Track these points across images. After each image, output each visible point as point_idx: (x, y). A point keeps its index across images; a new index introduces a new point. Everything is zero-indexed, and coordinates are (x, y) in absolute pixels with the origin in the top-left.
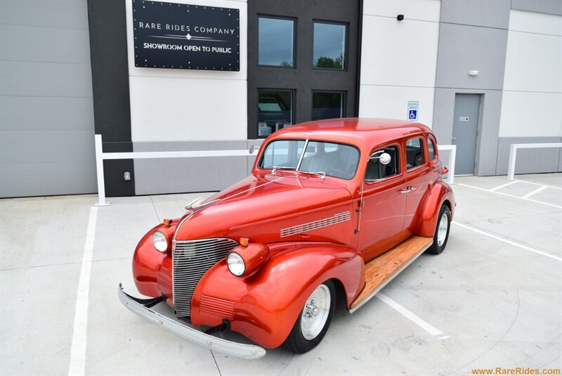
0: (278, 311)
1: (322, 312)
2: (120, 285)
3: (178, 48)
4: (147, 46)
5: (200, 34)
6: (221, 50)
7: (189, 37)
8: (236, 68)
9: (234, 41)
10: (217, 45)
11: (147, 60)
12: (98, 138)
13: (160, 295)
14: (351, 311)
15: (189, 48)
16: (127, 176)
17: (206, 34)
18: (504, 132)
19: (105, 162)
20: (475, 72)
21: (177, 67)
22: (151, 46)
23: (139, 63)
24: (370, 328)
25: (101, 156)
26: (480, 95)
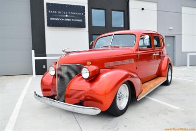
0: (105, 94)
1: (125, 97)
2: (35, 92)
3: (63, 20)
4: (51, 19)
5: (71, 15)
6: (79, 20)
7: (67, 16)
8: (84, 27)
9: (83, 17)
10: (77, 19)
11: (52, 24)
12: (33, 52)
13: (52, 95)
14: (138, 100)
15: (67, 20)
16: (44, 67)
17: (73, 15)
18: (184, 50)
19: (36, 60)
20: (171, 28)
21: (62, 26)
22: (53, 19)
23: (49, 25)
24: (147, 107)
25: (34, 58)
26: (174, 37)
